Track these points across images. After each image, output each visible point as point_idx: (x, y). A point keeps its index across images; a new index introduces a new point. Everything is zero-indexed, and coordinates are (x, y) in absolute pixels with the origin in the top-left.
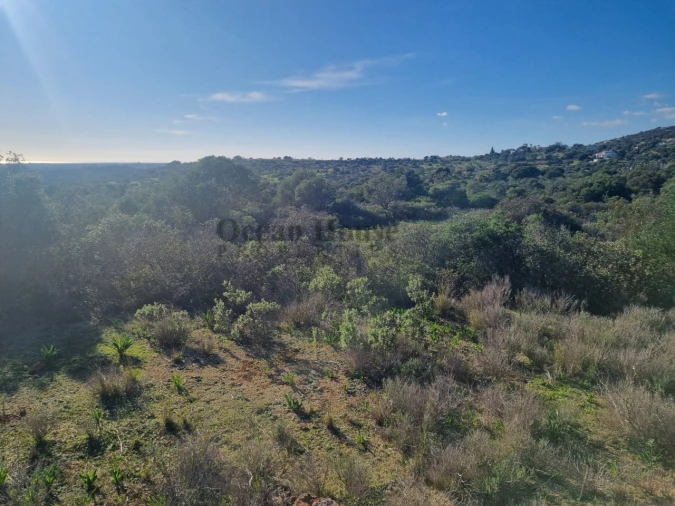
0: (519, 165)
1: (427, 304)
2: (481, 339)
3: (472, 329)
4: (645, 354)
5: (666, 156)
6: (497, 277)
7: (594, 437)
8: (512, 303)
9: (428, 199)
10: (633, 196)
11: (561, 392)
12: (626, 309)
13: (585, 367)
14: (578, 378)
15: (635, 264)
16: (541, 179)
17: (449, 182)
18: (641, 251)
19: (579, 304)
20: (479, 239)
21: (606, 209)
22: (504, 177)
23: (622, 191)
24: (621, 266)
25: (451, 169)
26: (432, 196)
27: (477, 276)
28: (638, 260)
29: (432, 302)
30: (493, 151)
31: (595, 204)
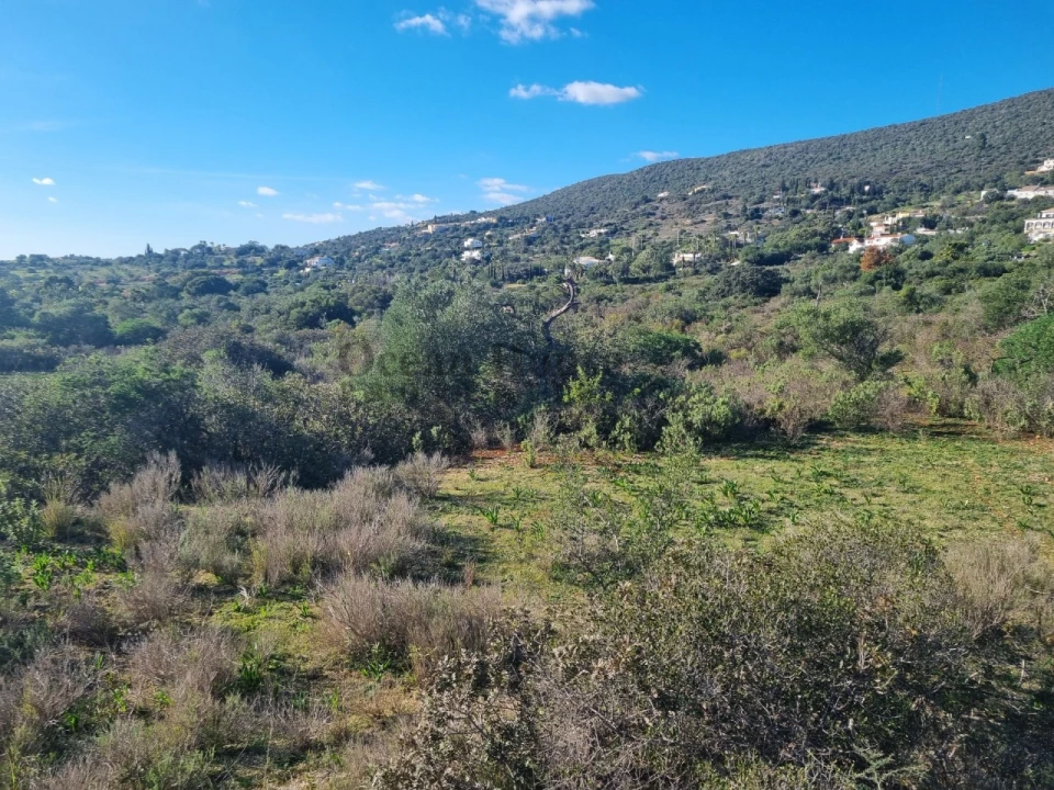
0: (197, 275)
1: (25, 523)
2: (131, 563)
3: (116, 551)
4: (369, 530)
5: (392, 266)
6: (157, 456)
7: (309, 666)
8: (186, 492)
9: (31, 332)
10: (355, 318)
11: (263, 614)
12: (347, 473)
13: (296, 567)
14: (287, 587)
15: (356, 411)
16: (233, 297)
17: (72, 301)
18: (362, 392)
19: (288, 477)
20: (119, 396)
21: (324, 338)
22: (175, 293)
23: (343, 313)
24: (340, 415)
25: (75, 279)
26: (37, 327)
27: (123, 459)
28: (358, 404)
29: (34, 518)
30: (149, 250)
31: (311, 331)
